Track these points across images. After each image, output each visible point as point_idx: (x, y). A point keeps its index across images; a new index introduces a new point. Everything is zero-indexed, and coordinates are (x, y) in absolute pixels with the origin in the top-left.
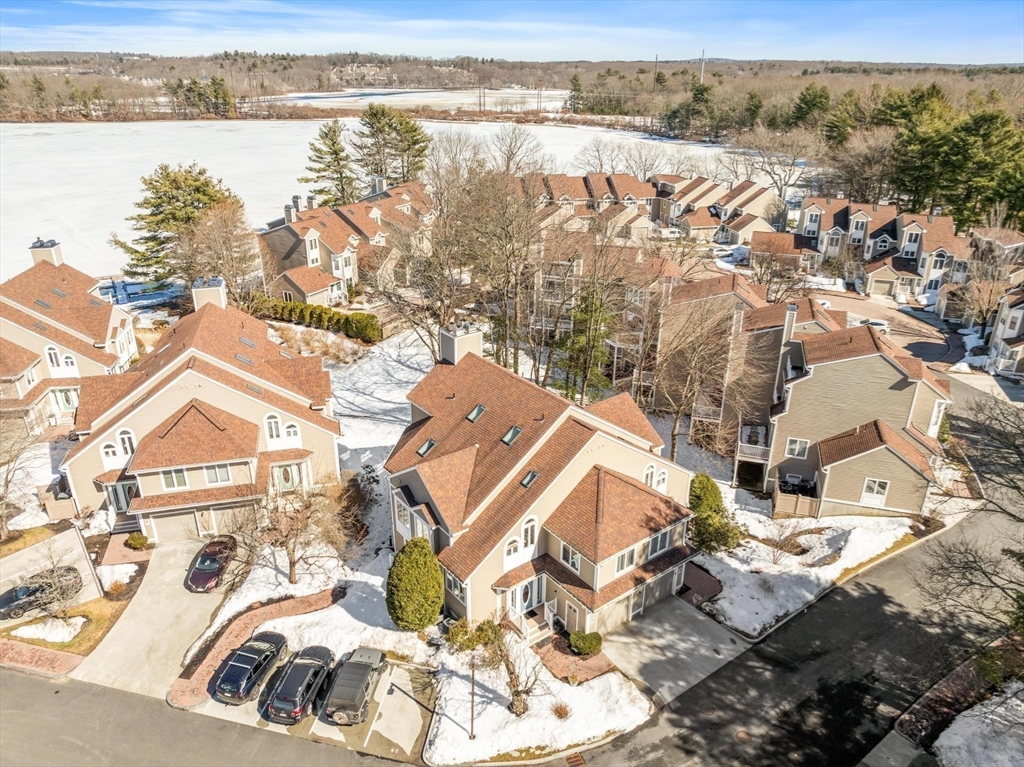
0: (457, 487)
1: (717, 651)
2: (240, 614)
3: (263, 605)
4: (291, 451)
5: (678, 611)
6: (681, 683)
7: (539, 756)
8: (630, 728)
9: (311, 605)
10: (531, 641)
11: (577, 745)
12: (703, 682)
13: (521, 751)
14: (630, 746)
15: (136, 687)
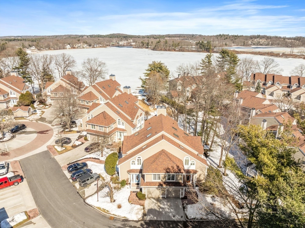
0: (131, 144)
1: (174, 216)
2: (87, 158)
3: (93, 158)
4: (122, 129)
5: (176, 202)
6: (155, 218)
7: (105, 212)
8: (130, 219)
9: (101, 162)
10: (132, 190)
11: (115, 215)
12: (161, 221)
13: (103, 209)
14: (126, 223)
15: (59, 163)
